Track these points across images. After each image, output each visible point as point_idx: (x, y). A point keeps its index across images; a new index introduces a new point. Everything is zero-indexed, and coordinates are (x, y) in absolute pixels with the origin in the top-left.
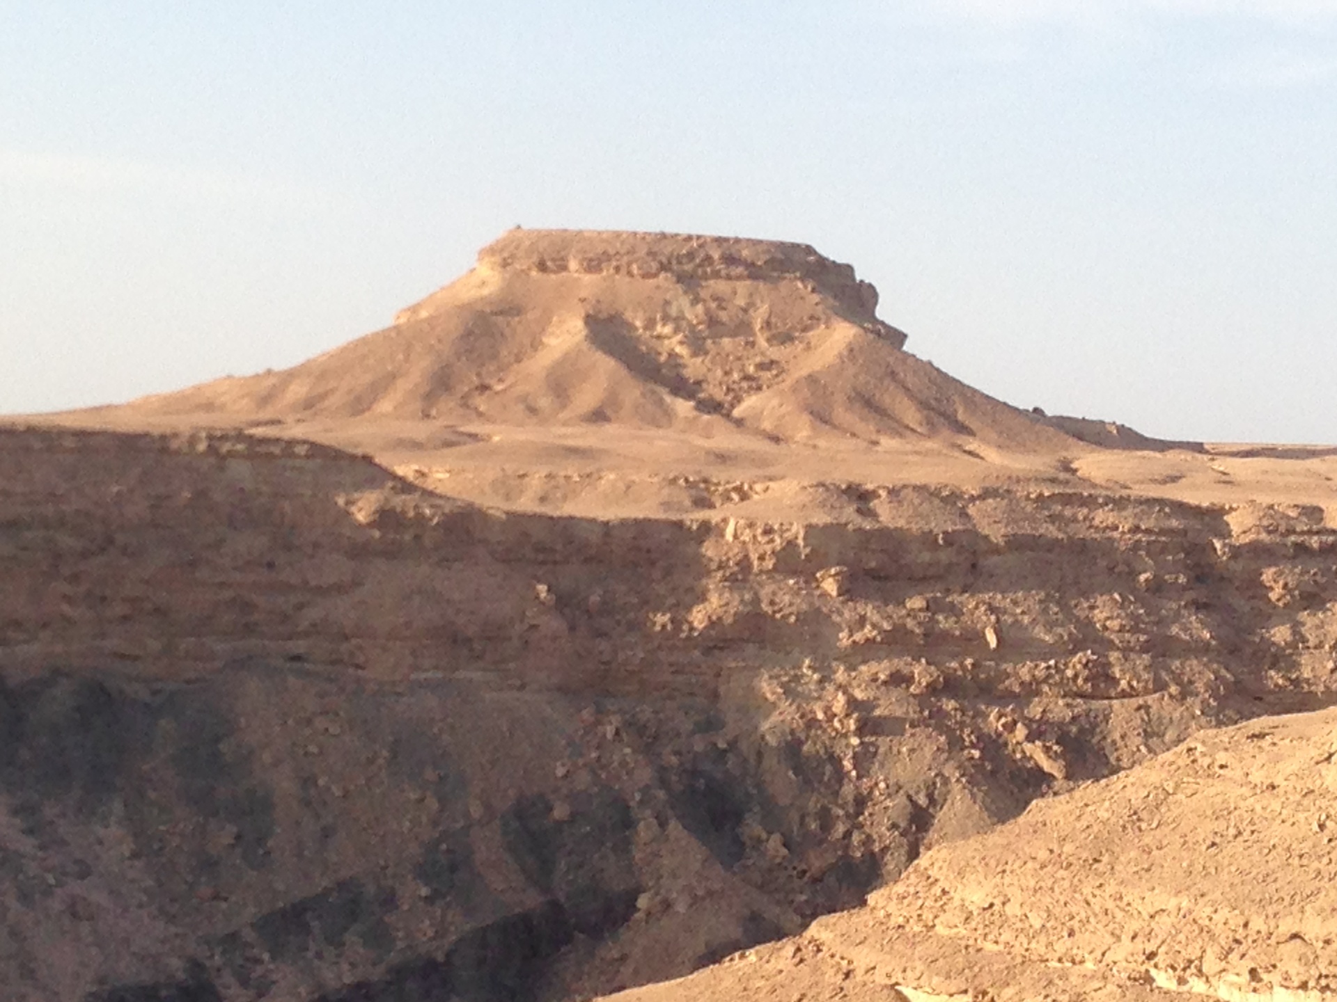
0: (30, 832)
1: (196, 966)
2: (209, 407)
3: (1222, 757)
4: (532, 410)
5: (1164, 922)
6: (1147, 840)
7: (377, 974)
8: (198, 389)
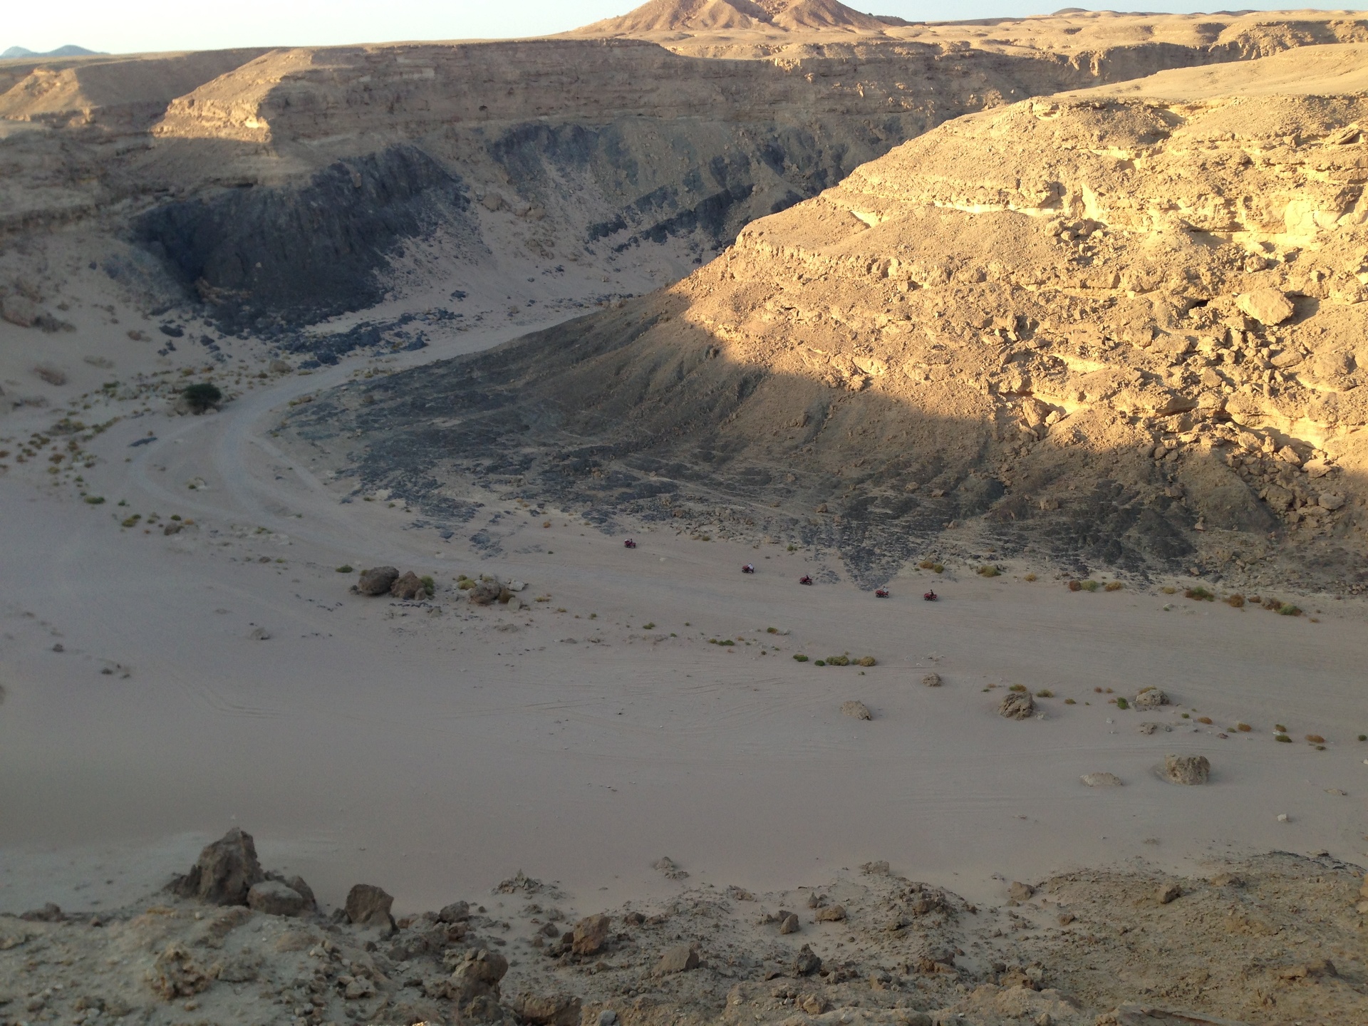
0: (563, 176)
1: (618, 217)
2: (600, 30)
3: (955, 129)
4: (706, 25)
5: (938, 186)
6: (931, 158)
7: (674, 216)
8: (596, 24)
